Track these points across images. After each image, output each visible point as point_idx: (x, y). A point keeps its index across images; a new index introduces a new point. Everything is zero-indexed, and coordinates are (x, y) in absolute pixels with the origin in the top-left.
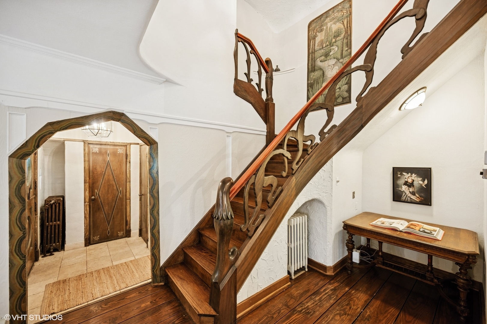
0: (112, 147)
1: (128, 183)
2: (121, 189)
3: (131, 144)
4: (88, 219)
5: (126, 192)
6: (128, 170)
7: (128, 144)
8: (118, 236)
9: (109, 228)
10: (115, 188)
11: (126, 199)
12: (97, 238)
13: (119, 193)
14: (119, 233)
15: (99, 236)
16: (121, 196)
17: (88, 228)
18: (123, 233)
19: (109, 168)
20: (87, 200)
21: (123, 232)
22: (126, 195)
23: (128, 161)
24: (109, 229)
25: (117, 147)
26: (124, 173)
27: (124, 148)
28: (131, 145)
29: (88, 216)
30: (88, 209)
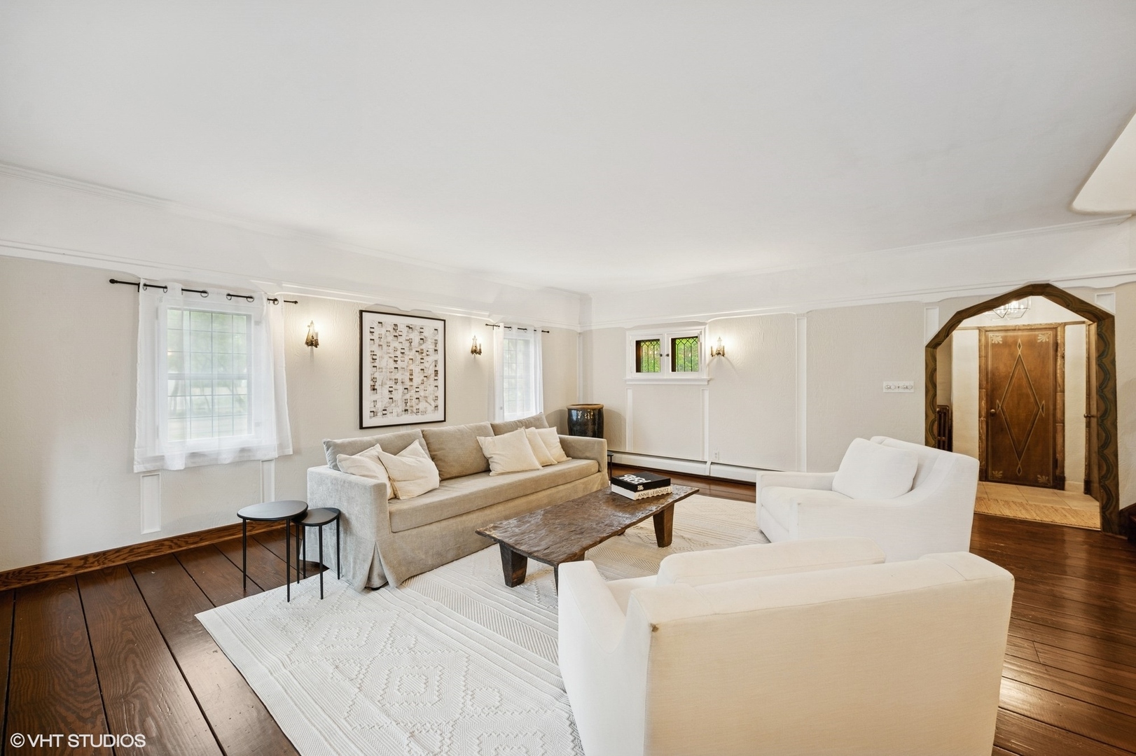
0: (1026, 333)
1: (1059, 394)
2: (1044, 402)
3: (1066, 324)
4: (984, 442)
5: (1055, 409)
6: (1058, 371)
7: (1060, 324)
8: (1037, 481)
9: (1019, 463)
10: (1032, 400)
11: (1055, 422)
12: (999, 474)
13: (1041, 410)
14: (1039, 476)
15: (1001, 472)
16: (1043, 415)
17: (984, 454)
18: (1048, 480)
19: (1020, 367)
20: (983, 414)
21: (1047, 478)
22: (1054, 415)
23: (1059, 354)
24: (1019, 465)
25: (1037, 333)
26: (1051, 377)
27: (1050, 332)
28: (1067, 327)
29: (984, 437)
30: (984, 426)
